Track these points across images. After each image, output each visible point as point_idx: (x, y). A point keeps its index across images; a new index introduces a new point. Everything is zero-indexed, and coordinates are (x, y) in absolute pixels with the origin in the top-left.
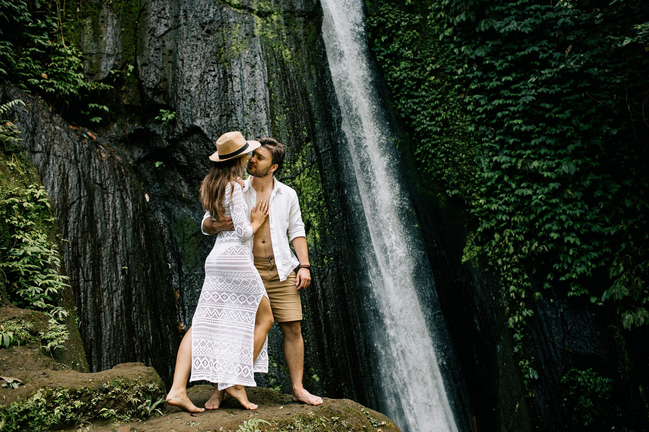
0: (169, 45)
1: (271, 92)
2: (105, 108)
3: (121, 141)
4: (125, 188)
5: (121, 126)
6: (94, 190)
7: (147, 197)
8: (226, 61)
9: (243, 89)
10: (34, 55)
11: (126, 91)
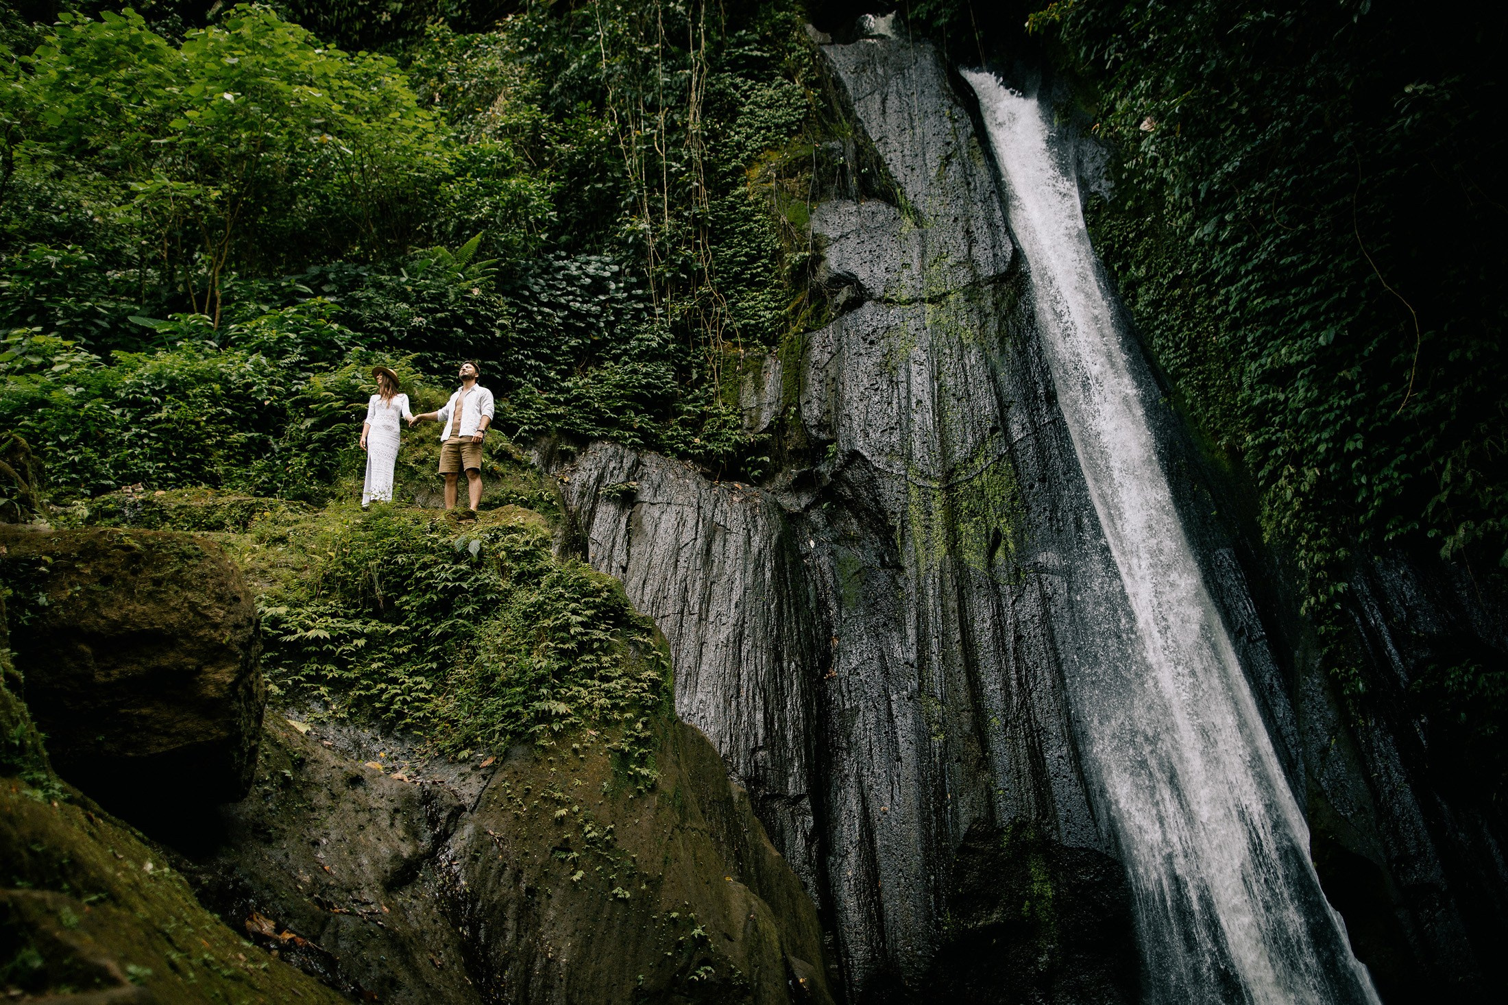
0: (832, 372)
1: (940, 386)
2: (767, 459)
3: (785, 491)
4: (756, 527)
5: (784, 476)
6: (715, 532)
7: (812, 543)
8: (894, 368)
9: (909, 392)
10: (683, 423)
11: (790, 437)
